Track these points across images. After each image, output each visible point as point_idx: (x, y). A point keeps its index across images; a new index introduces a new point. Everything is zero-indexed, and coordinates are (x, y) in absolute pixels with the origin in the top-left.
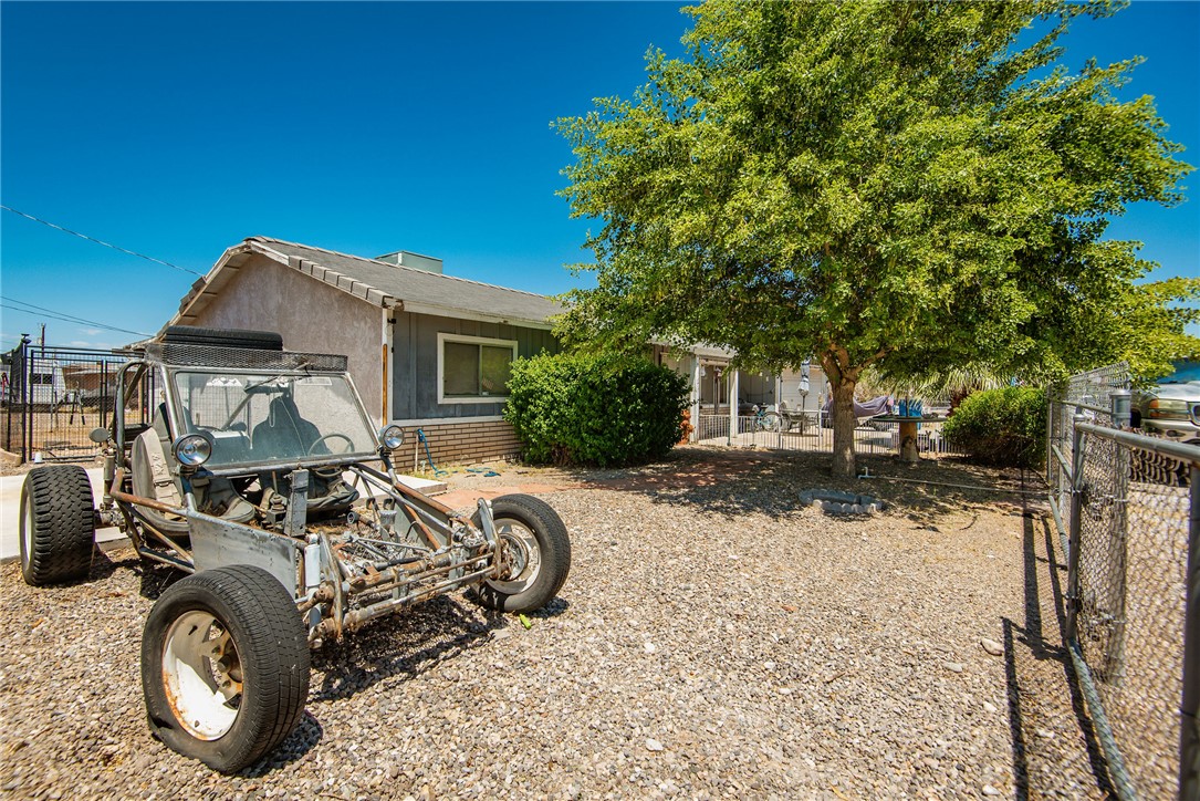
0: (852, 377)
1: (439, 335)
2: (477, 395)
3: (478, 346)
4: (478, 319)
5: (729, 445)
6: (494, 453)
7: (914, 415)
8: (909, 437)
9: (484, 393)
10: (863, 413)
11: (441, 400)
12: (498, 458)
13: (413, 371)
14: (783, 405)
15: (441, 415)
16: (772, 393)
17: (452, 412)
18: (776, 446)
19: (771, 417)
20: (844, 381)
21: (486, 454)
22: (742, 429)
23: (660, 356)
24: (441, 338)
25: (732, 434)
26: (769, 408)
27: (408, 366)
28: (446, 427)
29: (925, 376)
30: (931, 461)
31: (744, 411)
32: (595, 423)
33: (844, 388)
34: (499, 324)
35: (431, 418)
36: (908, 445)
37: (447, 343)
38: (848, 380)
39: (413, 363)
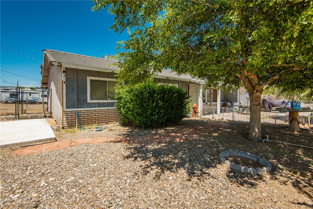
0: (259, 90)
1: (88, 77)
2: (106, 99)
3: (106, 81)
4: (100, 70)
5: (213, 118)
6: (114, 120)
7: (298, 108)
8: (294, 119)
9: (109, 99)
10: (274, 106)
11: (89, 101)
12: (116, 122)
13: (75, 91)
14: (240, 103)
15: (89, 106)
16: (236, 98)
17: (94, 105)
18: (231, 119)
19: (235, 107)
20: (255, 91)
21: (110, 121)
22: (221, 112)
23: (189, 85)
24: (89, 79)
25: (218, 113)
26: (235, 104)
27: (73, 89)
28: (91, 111)
29: (303, 90)
30: (306, 130)
31: (224, 105)
32: (139, 111)
33: (255, 95)
34: (110, 73)
35: (84, 108)
36: (293, 122)
37: (91, 81)
38: (258, 91)
39: (75, 87)
